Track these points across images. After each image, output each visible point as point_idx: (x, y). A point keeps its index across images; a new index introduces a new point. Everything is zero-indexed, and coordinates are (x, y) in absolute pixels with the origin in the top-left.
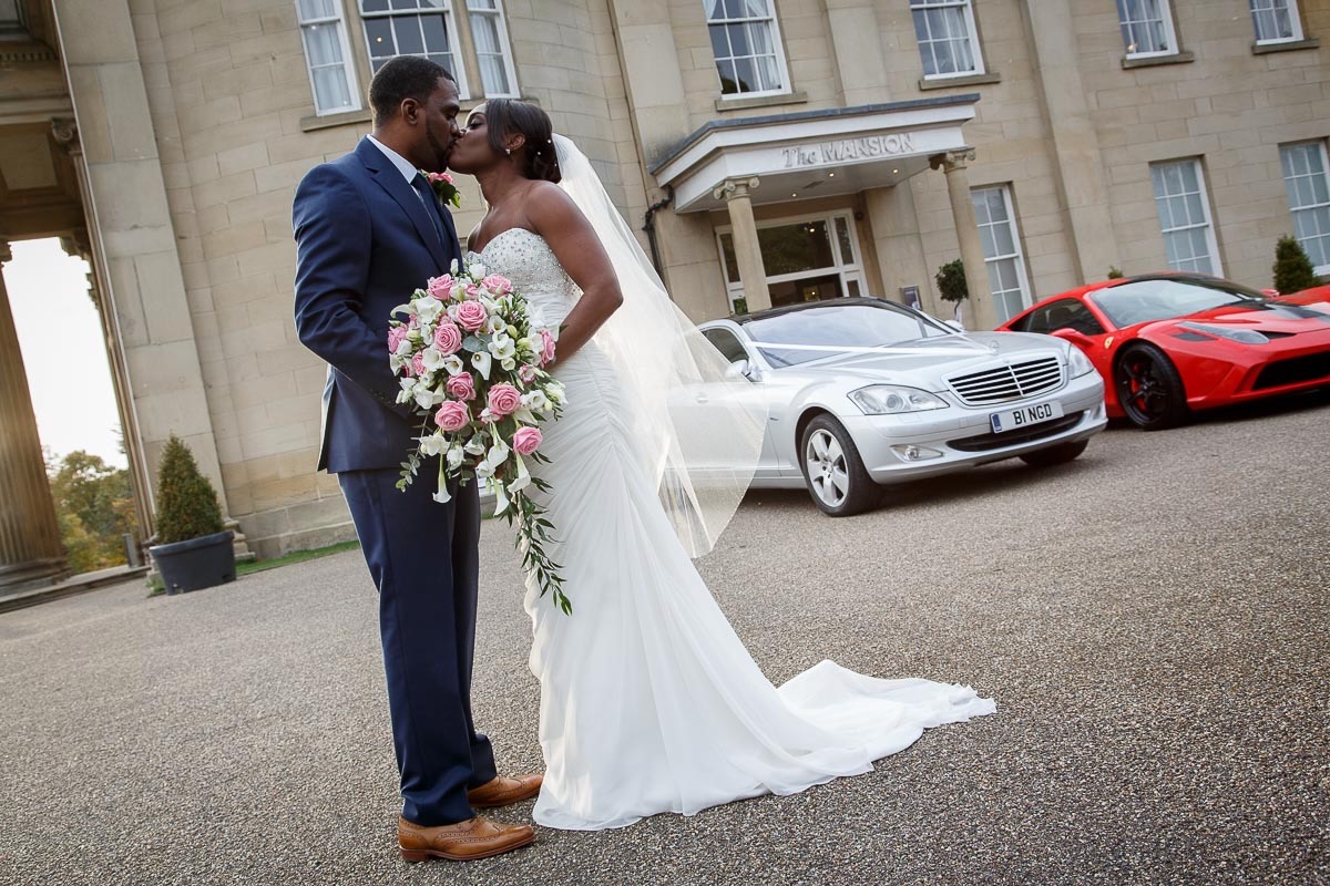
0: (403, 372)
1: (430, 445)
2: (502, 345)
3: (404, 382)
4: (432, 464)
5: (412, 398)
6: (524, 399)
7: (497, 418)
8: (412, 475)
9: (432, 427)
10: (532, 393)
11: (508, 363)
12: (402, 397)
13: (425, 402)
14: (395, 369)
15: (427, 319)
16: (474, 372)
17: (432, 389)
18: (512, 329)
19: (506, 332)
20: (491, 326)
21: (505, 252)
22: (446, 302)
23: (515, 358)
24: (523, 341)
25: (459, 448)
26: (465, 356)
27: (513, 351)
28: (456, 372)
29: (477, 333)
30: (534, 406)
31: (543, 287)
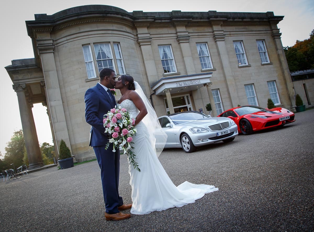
0: (106, 127)
1: (111, 141)
2: (125, 121)
3: (106, 129)
4: (112, 144)
5: (108, 132)
6: (129, 132)
7: (124, 136)
8: (108, 147)
9: (112, 137)
10: (131, 131)
11: (126, 125)
12: (106, 132)
13: (110, 133)
14: (104, 126)
15: (110, 117)
16: (119, 127)
17: (112, 130)
18: (126, 118)
19: (125, 119)
20: (123, 118)
21: (125, 104)
22: (114, 113)
23: (127, 124)
24: (129, 120)
25: (117, 141)
26: (118, 123)
27: (127, 123)
28: (116, 127)
29: (120, 119)
30: (132, 133)
31: (132, 111)
